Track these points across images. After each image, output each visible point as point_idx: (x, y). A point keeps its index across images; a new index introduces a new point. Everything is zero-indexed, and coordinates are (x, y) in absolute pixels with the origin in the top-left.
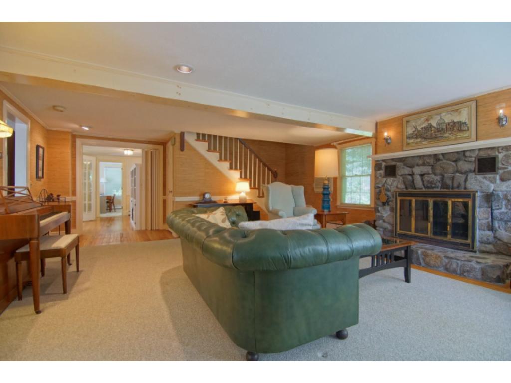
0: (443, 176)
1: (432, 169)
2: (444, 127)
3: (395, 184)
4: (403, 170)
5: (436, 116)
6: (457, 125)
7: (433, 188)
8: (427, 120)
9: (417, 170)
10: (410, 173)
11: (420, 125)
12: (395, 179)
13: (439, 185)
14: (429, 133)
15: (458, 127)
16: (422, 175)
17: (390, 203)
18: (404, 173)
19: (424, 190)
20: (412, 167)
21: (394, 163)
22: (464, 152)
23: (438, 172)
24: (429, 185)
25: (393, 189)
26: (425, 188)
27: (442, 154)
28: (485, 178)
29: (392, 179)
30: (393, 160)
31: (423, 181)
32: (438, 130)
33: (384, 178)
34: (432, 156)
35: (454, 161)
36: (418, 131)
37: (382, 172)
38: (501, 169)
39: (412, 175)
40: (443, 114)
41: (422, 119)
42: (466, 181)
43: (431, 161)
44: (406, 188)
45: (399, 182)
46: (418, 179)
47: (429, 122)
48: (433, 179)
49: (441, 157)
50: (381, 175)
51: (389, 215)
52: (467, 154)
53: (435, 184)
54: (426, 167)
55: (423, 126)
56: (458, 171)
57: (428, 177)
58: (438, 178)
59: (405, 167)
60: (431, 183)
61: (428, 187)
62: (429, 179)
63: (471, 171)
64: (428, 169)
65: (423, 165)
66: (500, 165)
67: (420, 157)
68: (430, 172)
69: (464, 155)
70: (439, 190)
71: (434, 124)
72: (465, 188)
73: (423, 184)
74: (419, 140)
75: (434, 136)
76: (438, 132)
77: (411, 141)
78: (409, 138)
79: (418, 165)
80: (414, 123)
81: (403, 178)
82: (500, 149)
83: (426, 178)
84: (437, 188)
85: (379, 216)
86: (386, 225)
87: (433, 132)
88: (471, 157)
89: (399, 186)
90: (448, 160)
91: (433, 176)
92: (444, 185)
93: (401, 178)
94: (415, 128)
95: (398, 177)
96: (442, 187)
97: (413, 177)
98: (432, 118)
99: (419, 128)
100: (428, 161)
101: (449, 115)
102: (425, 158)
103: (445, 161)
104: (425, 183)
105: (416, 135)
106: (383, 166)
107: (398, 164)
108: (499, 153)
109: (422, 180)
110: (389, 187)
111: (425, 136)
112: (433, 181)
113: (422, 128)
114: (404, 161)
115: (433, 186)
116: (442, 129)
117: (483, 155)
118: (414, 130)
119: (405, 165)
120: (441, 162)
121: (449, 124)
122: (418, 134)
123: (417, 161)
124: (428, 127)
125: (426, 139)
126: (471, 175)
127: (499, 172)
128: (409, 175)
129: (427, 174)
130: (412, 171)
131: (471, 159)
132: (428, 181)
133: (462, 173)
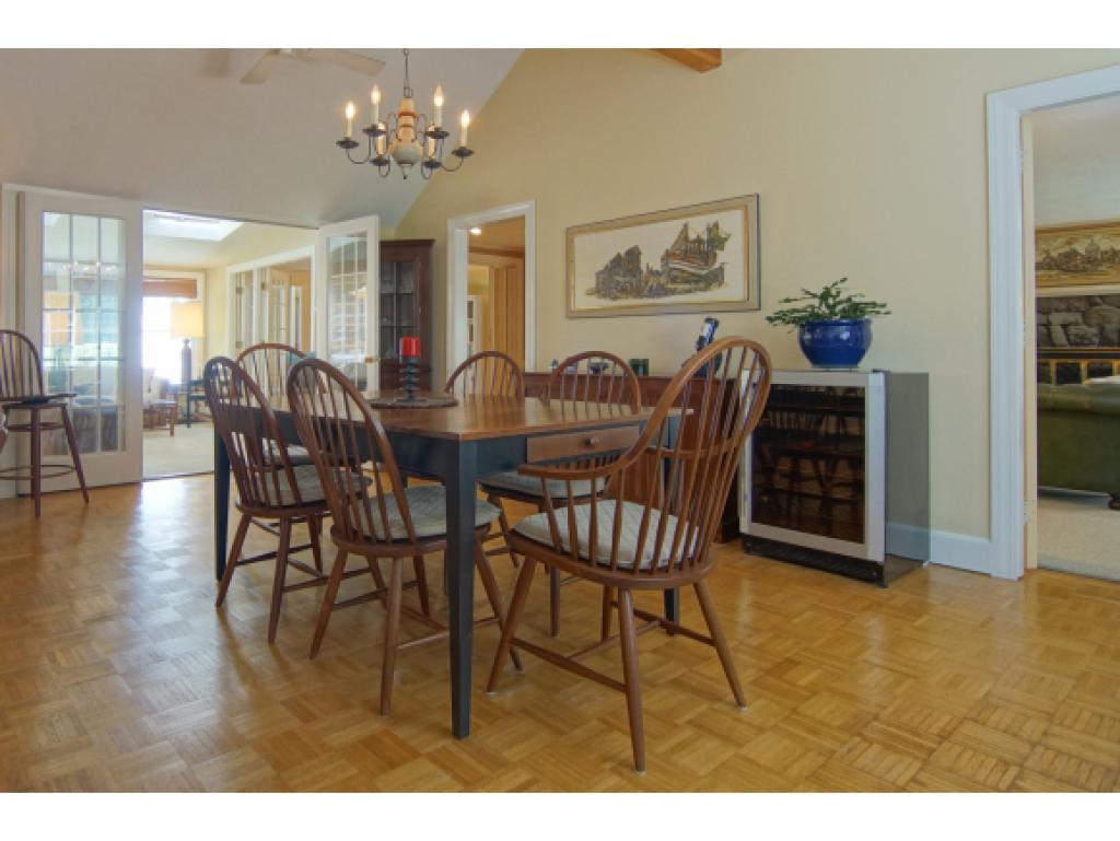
0: (1102, 329)
1: (1083, 316)
2: (1099, 257)
5: (1083, 239)
7: (1086, 345)
8: (1069, 243)
9: (1057, 319)
11: (1055, 250)
13: (1096, 340)
14: (1073, 263)
16: (1065, 326)
19: (1069, 348)
20: (1046, 314)
23: (1094, 321)
24: (1078, 341)
26: (1071, 344)
27: (1101, 297)
31: (1067, 336)
32: (1089, 260)
34: (1083, 298)
36: (1053, 259)
39: (1047, 325)
40: (1097, 237)
41: (1060, 240)
43: (1082, 305)
46: (1057, 330)
47: (1073, 246)
48: (1085, 331)
49: (1098, 300)
53: (1089, 340)
54: (1071, 314)
55: (1062, 251)
57: (1076, 329)
58: (1094, 330)
60: (1083, 337)
61: (1077, 344)
62: (1077, 331)
64: (1074, 317)
65: (1068, 310)
67: (1061, 299)
68: (1080, 322)
70: (1096, 348)
71: (1082, 251)
73: (1068, 340)
74: (1054, 273)
75: (1081, 268)
76: (1089, 262)
79: (1057, 311)
80: (1044, 247)
83: (1073, 330)
84: (1093, 344)
87: (1078, 261)
90: (1111, 305)
91: (1084, 327)
92: (1105, 341)
96: (1101, 344)
97: (1048, 329)
98: (1076, 241)
100: (1076, 304)
102: (1071, 301)
103: (1104, 307)
104: (1072, 338)
105: (1048, 264)
109: (1066, 333)
111: (1064, 267)
112: (1086, 335)
113: (1060, 255)
115: (1086, 342)
116: (1096, 260)
118: (1045, 256)
120: (1098, 308)
121: (1106, 252)
122: (1053, 263)
123: (1055, 304)
124: (1072, 254)
125: (1066, 271)
128: (1043, 324)
129: (1074, 324)
130: (1048, 319)
132: (1078, 334)
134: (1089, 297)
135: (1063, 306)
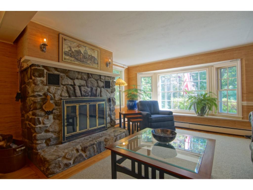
0: (92, 89)
1: (86, 83)
3: (59, 92)
4: (66, 81)
5: (83, 47)
6: (93, 58)
7: (87, 96)
8: (78, 46)
9: (77, 82)
10: (73, 84)
11: (73, 48)
12: (59, 88)
13: (90, 93)
14: (79, 56)
15: (93, 60)
16: (80, 87)
17: (54, 111)
18: (68, 84)
19: (81, 97)
20: (72, 79)
21: (56, 72)
22: (100, 76)
23: (89, 85)
24: (84, 94)
25: (57, 97)
27: (91, 74)
28: (107, 91)
29: (55, 87)
30: (56, 69)
31: (81, 91)
32: (84, 57)
33: (46, 85)
34: (86, 74)
35: (96, 80)
36: (72, 52)
37: (44, 79)
38: (111, 87)
39: (74, 86)
40: (87, 48)
41: (75, 44)
42: (101, 91)
43: (86, 77)
44: (70, 96)
45: (63, 90)
46: (77, 88)
47: (80, 49)
48: (87, 90)
49: (90, 76)
50: (42, 82)
51: (53, 124)
52: (102, 77)
53: (88, 94)
55: (76, 49)
56: (98, 86)
57: (84, 88)
58: (89, 89)
59: (68, 78)
61: (84, 96)
62: (84, 89)
63: (103, 87)
64: (83, 82)
65: (81, 79)
66: (111, 85)
68: (86, 85)
69: (100, 78)
70: (90, 97)
72: (101, 96)
73: (81, 93)
74: (73, 59)
75: (82, 60)
77: (67, 57)
78: (66, 54)
79: (77, 79)
80: (69, 44)
81: (67, 87)
82: (111, 78)
85: (40, 127)
86: (50, 135)
87: (81, 57)
88: (102, 79)
89: (63, 94)
90: (94, 78)
91: (86, 87)
93: (65, 87)
94: (70, 48)
95: (62, 86)
96: (92, 95)
97: (74, 88)
98: (81, 47)
99: (73, 50)
100: (84, 76)
101: (90, 51)
102: (83, 74)
103: (92, 79)
106: (45, 73)
107: (61, 74)
108: (111, 79)
109: (80, 89)
110: (52, 95)
111: (77, 58)
112: (87, 91)
113: (75, 51)
114: (67, 73)
116: (87, 58)
117: (107, 79)
118: (69, 49)
119: (67, 76)
120: (90, 79)
121: (90, 56)
122: (72, 54)
123: (77, 75)
124: (79, 52)
125: (77, 60)
126: (103, 89)
127: (111, 88)
128: (71, 85)
129: (83, 86)
130: (74, 82)
131: (103, 80)
132: (84, 91)
133: (100, 88)
134: (88, 74)
135: (80, 77)
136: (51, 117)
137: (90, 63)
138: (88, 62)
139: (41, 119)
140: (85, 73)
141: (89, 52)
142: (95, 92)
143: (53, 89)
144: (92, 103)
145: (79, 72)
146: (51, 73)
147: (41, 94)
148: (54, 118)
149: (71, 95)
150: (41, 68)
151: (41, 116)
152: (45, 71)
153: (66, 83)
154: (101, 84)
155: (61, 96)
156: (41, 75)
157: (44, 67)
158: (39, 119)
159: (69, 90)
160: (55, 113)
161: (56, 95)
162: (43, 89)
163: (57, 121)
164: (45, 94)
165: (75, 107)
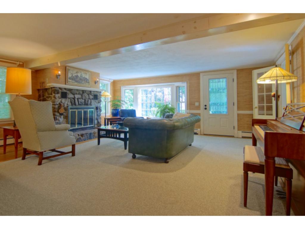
0: (85, 100)
1: (82, 96)
3: (66, 102)
4: (70, 96)
5: (80, 73)
7: (82, 105)
8: (77, 73)
9: (77, 96)
13: (84, 103)
15: (86, 80)
16: (78, 99)
20: (74, 94)
21: (65, 91)
22: (91, 91)
23: (84, 98)
25: (66, 106)
27: (85, 91)
28: (95, 102)
30: (65, 89)
32: (81, 79)
33: (60, 98)
35: (88, 94)
36: (73, 77)
37: (59, 95)
39: (74, 98)
40: (82, 73)
41: (75, 71)
42: (91, 102)
43: (81, 92)
45: (68, 101)
46: (76, 100)
52: (92, 92)
53: (83, 103)
58: (83, 101)
59: (71, 94)
60: (81, 103)
61: (80, 105)
63: (93, 99)
64: (80, 96)
65: (79, 94)
66: (98, 97)
69: (91, 93)
71: (79, 76)
72: (91, 105)
74: (74, 81)
77: (70, 81)
78: (70, 79)
79: (76, 94)
80: (72, 72)
81: (71, 99)
87: (79, 79)
89: (69, 104)
90: (87, 93)
91: (81, 99)
93: (70, 100)
95: (68, 99)
96: (85, 105)
99: (74, 75)
101: (84, 74)
105: (72, 78)
106: (60, 92)
107: (68, 92)
108: (98, 93)
109: (78, 101)
110: (63, 104)
113: (75, 76)
114: (71, 91)
115: (82, 104)
117: (95, 93)
118: (71, 75)
120: (84, 94)
123: (76, 92)
124: (77, 76)
125: (76, 81)
126: (92, 101)
127: (98, 100)
128: (73, 98)
129: (80, 99)
130: (74, 97)
131: (93, 94)
132: (80, 102)
133: (90, 99)
134: (83, 91)
135: (78, 93)
136: (62, 117)
137: (84, 82)
138: (83, 82)
139: (58, 117)
140: (81, 90)
141: (84, 76)
142: (87, 103)
143: (63, 100)
144: (85, 110)
145: (77, 90)
146: (63, 91)
147: (58, 103)
148: (64, 118)
149: (73, 104)
150: (58, 89)
151: (58, 116)
152: (60, 90)
153: (70, 97)
154: (91, 97)
155: (67, 105)
156: (58, 93)
157: (59, 88)
158: (56, 117)
159: (72, 101)
160: (64, 115)
161: (65, 104)
162: (59, 101)
163: (65, 120)
164: (59, 104)
165: (75, 111)
